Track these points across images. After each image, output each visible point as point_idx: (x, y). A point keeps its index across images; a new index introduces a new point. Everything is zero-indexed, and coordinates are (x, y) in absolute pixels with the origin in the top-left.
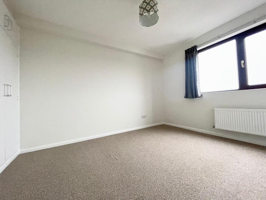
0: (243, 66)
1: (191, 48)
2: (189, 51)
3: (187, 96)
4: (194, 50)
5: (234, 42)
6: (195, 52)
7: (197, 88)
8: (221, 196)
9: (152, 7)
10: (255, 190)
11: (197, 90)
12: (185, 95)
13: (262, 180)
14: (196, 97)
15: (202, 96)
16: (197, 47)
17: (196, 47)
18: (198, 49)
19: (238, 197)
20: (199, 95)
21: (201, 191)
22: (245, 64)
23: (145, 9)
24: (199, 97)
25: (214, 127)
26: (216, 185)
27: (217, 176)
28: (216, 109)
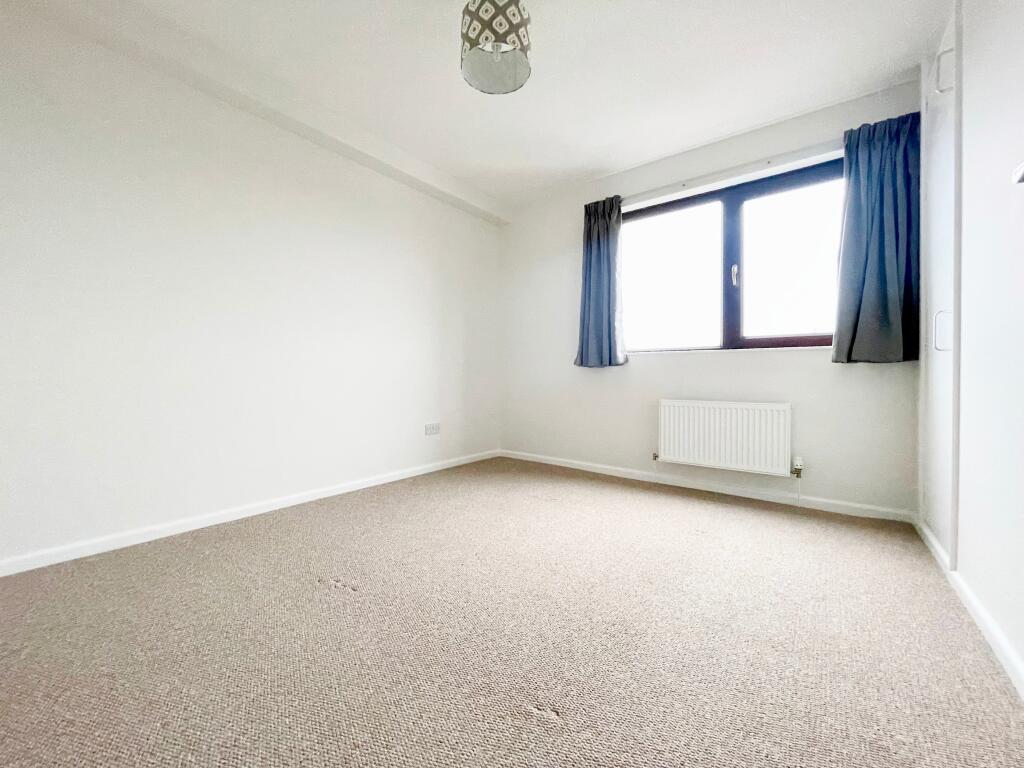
0: (735, 283)
1: (604, 202)
2: (596, 210)
3: (583, 360)
4: (611, 210)
5: (716, 207)
6: (614, 217)
7: (614, 336)
8: (697, 634)
9: (514, 28)
10: (764, 605)
11: (615, 342)
12: (575, 357)
13: (775, 579)
14: (610, 364)
15: (627, 360)
16: (623, 203)
17: (620, 202)
18: (624, 209)
19: (733, 626)
20: (620, 358)
21: (649, 631)
22: (739, 275)
23: (487, 25)
24: (618, 365)
25: (656, 457)
26: (681, 610)
27: (679, 587)
28: (664, 402)
